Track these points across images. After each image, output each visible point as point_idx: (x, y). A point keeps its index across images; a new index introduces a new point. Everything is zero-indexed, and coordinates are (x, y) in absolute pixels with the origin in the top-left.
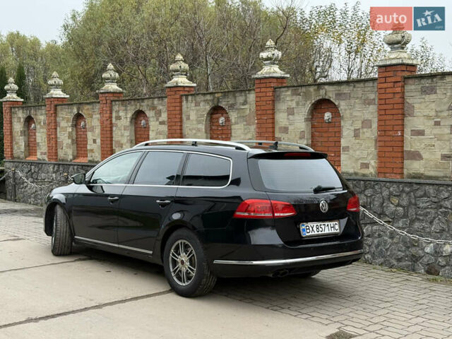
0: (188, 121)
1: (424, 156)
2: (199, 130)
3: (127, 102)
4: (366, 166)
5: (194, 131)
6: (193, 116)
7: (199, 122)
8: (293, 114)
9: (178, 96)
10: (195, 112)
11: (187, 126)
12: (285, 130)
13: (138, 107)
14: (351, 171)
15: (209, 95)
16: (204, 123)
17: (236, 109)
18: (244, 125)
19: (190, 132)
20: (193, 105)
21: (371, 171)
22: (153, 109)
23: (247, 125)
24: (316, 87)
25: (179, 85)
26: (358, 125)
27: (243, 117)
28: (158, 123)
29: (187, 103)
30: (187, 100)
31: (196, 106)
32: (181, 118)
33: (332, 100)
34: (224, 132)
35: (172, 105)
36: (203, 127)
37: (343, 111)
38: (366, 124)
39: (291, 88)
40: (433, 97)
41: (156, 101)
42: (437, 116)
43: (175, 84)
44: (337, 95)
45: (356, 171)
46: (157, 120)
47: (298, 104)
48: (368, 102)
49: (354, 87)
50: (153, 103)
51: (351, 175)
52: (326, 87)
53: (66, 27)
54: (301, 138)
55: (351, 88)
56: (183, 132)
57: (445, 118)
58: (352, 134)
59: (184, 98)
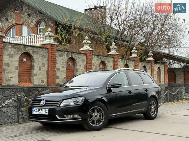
1: (60, 77)
4: (43, 81)
8: (12, 57)
12: (8, 65)
14: (38, 84)
21: (45, 83)
24: (24, 46)
26: (40, 65)
33: (30, 53)
37: (35, 59)
38: (43, 65)
39: (11, 44)
40: (62, 58)
42: (63, 64)
44: (33, 51)
45: (39, 84)
47: (15, 52)
48: (44, 56)
49: (39, 49)
51: (37, 85)
52: (28, 47)
54: (16, 69)
55: (38, 50)
57: (65, 65)
58: (38, 68)
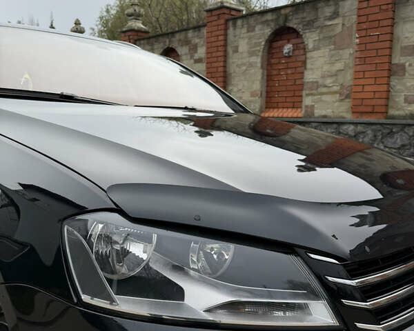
0: (236, 55)
2: (251, 65)
3: (154, 40)
5: (244, 68)
6: (243, 46)
7: (252, 54)
9: (222, 21)
10: (246, 40)
11: (234, 60)
13: (167, 43)
15: (270, 14)
16: (260, 54)
17: (318, 28)
18: (330, 50)
19: (237, 70)
20: (244, 30)
22: (187, 44)
23: (335, 49)
25: (225, 4)
27: (330, 37)
28: (192, 61)
29: (235, 29)
30: (235, 25)
31: (248, 31)
32: (225, 51)
34: (291, 65)
35: (214, 34)
36: (259, 60)
41: (190, 34)
43: (219, 4)
46: (192, 57)
50: (186, 37)
53: (101, 18)
56: (228, 70)
59: (230, 23)
